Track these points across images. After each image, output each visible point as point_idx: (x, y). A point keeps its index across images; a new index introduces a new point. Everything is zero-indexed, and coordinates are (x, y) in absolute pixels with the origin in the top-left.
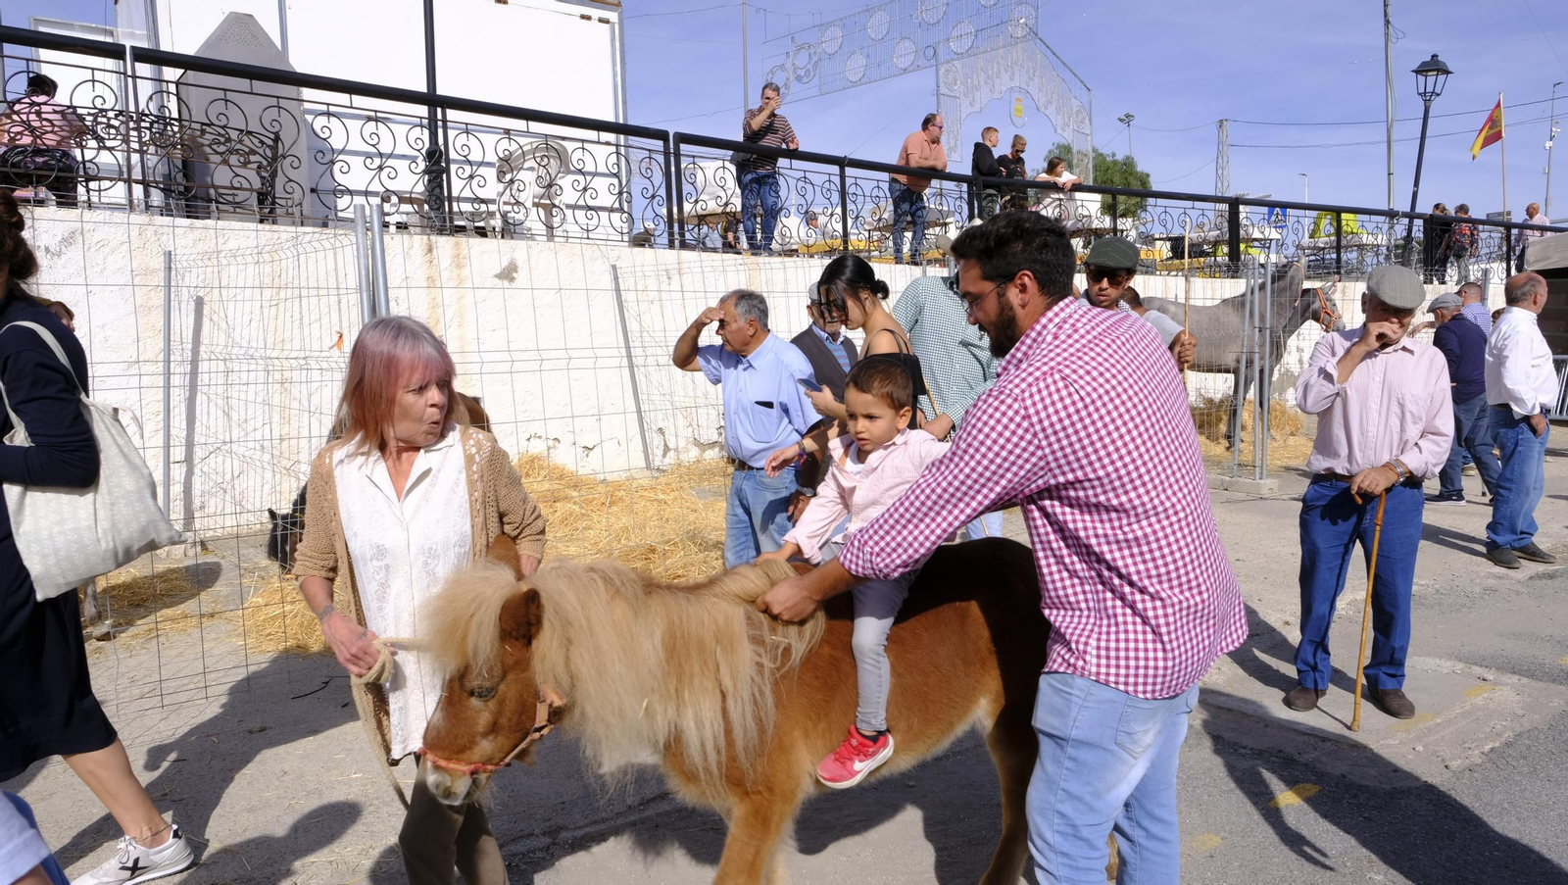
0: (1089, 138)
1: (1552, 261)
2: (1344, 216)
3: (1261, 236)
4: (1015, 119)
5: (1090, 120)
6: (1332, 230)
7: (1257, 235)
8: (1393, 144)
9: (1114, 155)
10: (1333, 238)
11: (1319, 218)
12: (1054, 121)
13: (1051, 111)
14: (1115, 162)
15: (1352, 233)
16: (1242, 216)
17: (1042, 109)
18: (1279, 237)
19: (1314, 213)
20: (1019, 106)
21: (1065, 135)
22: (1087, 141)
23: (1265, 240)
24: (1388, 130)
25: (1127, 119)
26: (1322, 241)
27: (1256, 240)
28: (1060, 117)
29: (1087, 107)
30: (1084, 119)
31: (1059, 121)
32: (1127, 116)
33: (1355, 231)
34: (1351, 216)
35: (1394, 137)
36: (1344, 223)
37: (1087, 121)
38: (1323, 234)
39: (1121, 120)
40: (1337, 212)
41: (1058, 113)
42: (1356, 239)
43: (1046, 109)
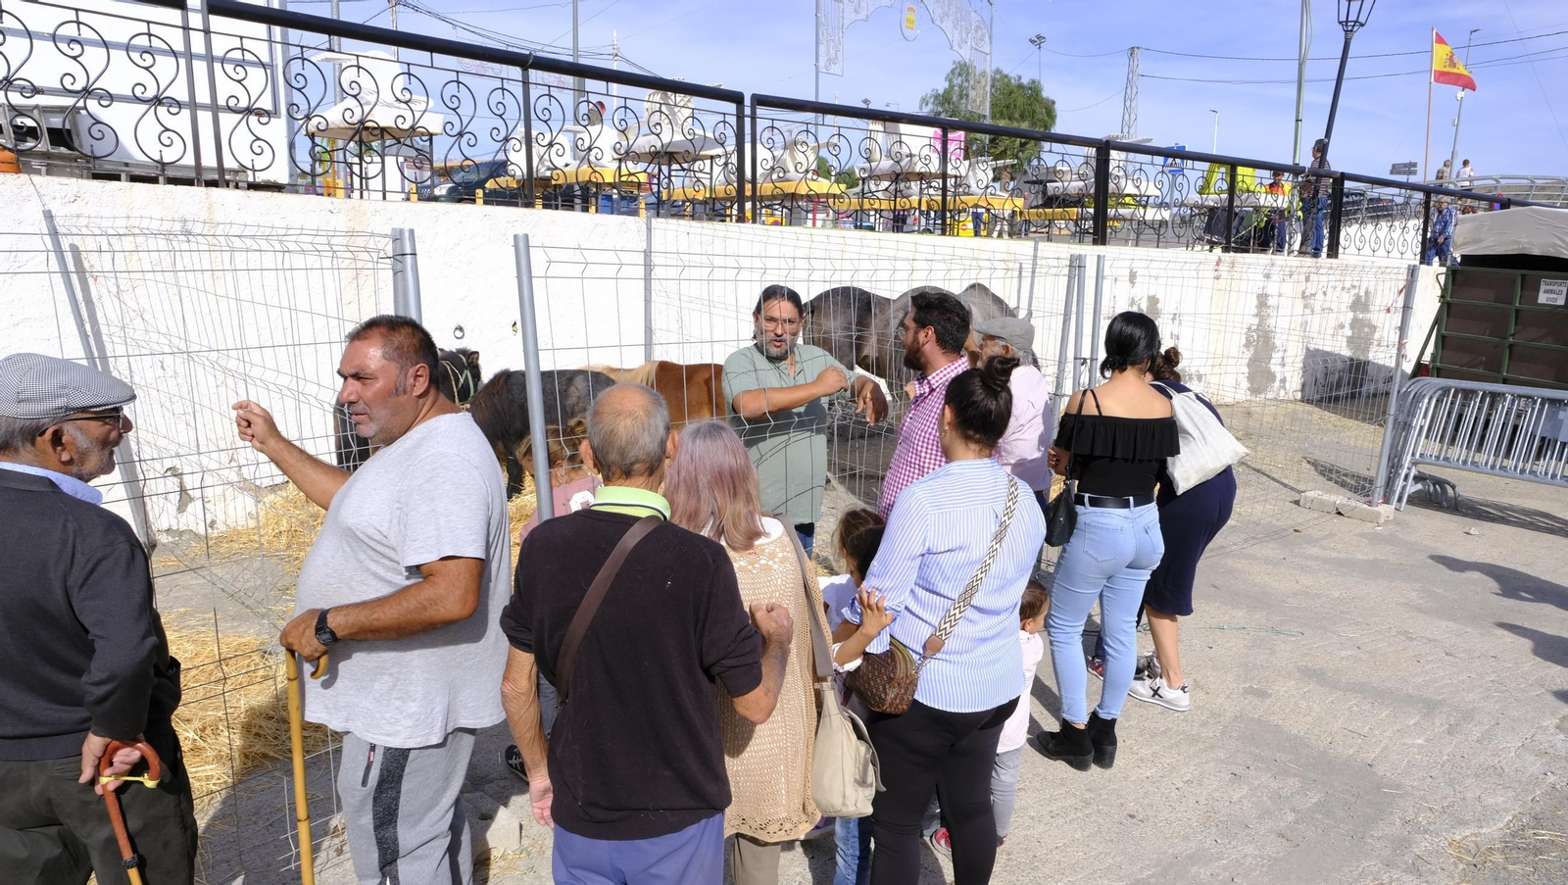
0: (988, 57)
1: (1484, 244)
2: (1240, 170)
3: (1135, 191)
4: (907, 32)
5: (990, 37)
6: (1225, 187)
7: (1130, 189)
8: (1304, 85)
9: (1020, 78)
10: (1225, 196)
11: (1211, 172)
12: (950, 37)
13: (947, 25)
14: (1020, 86)
15: (1248, 191)
16: (1112, 164)
17: (938, 22)
18: (1158, 193)
19: (1206, 166)
20: (911, 16)
21: (962, 52)
22: (985, 60)
23: (1140, 196)
24: (1300, 65)
25: (1038, 41)
26: (1211, 200)
27: (1129, 195)
28: (956, 33)
29: (988, 23)
30: (983, 35)
31: (956, 36)
32: (1039, 37)
33: (1252, 188)
34: (1249, 171)
35: (1306, 76)
36: (1239, 178)
37: (987, 38)
38: (1212, 190)
39: (1032, 41)
40: (1232, 164)
41: (955, 27)
42: (1252, 199)
43: (942, 22)
